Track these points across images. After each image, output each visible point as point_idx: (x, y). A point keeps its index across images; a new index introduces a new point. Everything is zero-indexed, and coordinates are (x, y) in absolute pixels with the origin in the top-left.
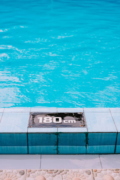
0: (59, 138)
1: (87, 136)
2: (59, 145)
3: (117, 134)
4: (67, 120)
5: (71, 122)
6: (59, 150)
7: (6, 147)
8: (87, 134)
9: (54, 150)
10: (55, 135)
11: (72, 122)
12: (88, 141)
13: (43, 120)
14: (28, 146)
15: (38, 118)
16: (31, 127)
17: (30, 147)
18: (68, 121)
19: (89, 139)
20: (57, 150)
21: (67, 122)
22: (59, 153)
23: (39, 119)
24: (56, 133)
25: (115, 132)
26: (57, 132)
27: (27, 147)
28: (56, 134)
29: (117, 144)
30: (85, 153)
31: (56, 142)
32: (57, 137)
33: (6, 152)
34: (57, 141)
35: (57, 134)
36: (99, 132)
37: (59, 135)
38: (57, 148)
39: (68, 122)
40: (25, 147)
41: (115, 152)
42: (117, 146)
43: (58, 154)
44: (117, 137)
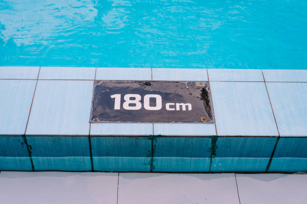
0: (157, 144)
1: (215, 143)
2: (155, 156)
3: (278, 140)
4: (173, 104)
5: (181, 107)
6: (154, 164)
7: (46, 158)
8: (214, 139)
9: (145, 164)
10: (148, 140)
11: (184, 109)
12: (216, 150)
13: (123, 101)
14: (91, 156)
15: (112, 97)
16: (96, 121)
17: (95, 158)
18: (175, 107)
19: (219, 147)
20: (152, 164)
21: (174, 109)
22: (154, 170)
23: (114, 99)
24: (151, 136)
25: (275, 137)
26: (152, 134)
27: (89, 158)
28: (150, 139)
29: (274, 155)
30: (208, 170)
31: (149, 151)
32: (152, 143)
33: (47, 168)
34: (152, 149)
35: (152, 138)
36: (241, 136)
37: (155, 141)
38: (152, 161)
39: (176, 109)
40: (85, 157)
41: (267, 169)
42: (273, 158)
43: (151, 172)
44: (277, 143)
